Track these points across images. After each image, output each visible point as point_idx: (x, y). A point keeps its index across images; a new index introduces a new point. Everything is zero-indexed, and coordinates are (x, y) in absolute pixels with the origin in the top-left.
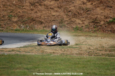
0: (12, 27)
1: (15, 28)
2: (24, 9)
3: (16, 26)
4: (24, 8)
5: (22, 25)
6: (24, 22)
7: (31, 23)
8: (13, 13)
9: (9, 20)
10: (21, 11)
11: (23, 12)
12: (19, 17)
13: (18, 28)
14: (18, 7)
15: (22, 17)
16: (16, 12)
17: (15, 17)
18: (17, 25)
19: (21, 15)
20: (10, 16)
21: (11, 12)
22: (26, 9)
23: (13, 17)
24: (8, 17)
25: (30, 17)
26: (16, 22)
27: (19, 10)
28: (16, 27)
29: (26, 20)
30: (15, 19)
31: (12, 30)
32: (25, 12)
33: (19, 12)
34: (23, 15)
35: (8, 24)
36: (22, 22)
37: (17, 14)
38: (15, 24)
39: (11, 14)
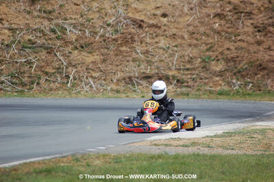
0: (211, 85)
1: (218, 88)
2: (239, 40)
3: (220, 82)
4: (239, 38)
5: (234, 81)
6: (239, 72)
7: (256, 74)
8: (214, 51)
9: (203, 68)
10: (232, 47)
11: (236, 48)
12: (227, 60)
13: (226, 88)
14: (226, 38)
15: (235, 61)
16: (220, 50)
17: (218, 60)
18: (223, 80)
19: (232, 55)
20: (207, 60)
21: (208, 50)
22: (244, 41)
23: (213, 60)
24: (200, 62)
25: (255, 61)
26: (221, 74)
27: (227, 44)
28: (221, 85)
29: (244, 68)
30: (219, 67)
31: (211, 92)
32: (242, 48)
33: (228, 49)
34: (238, 57)
35: (201, 79)
36: (235, 74)
37: (222, 53)
38: (218, 79)
39: (208, 53)
